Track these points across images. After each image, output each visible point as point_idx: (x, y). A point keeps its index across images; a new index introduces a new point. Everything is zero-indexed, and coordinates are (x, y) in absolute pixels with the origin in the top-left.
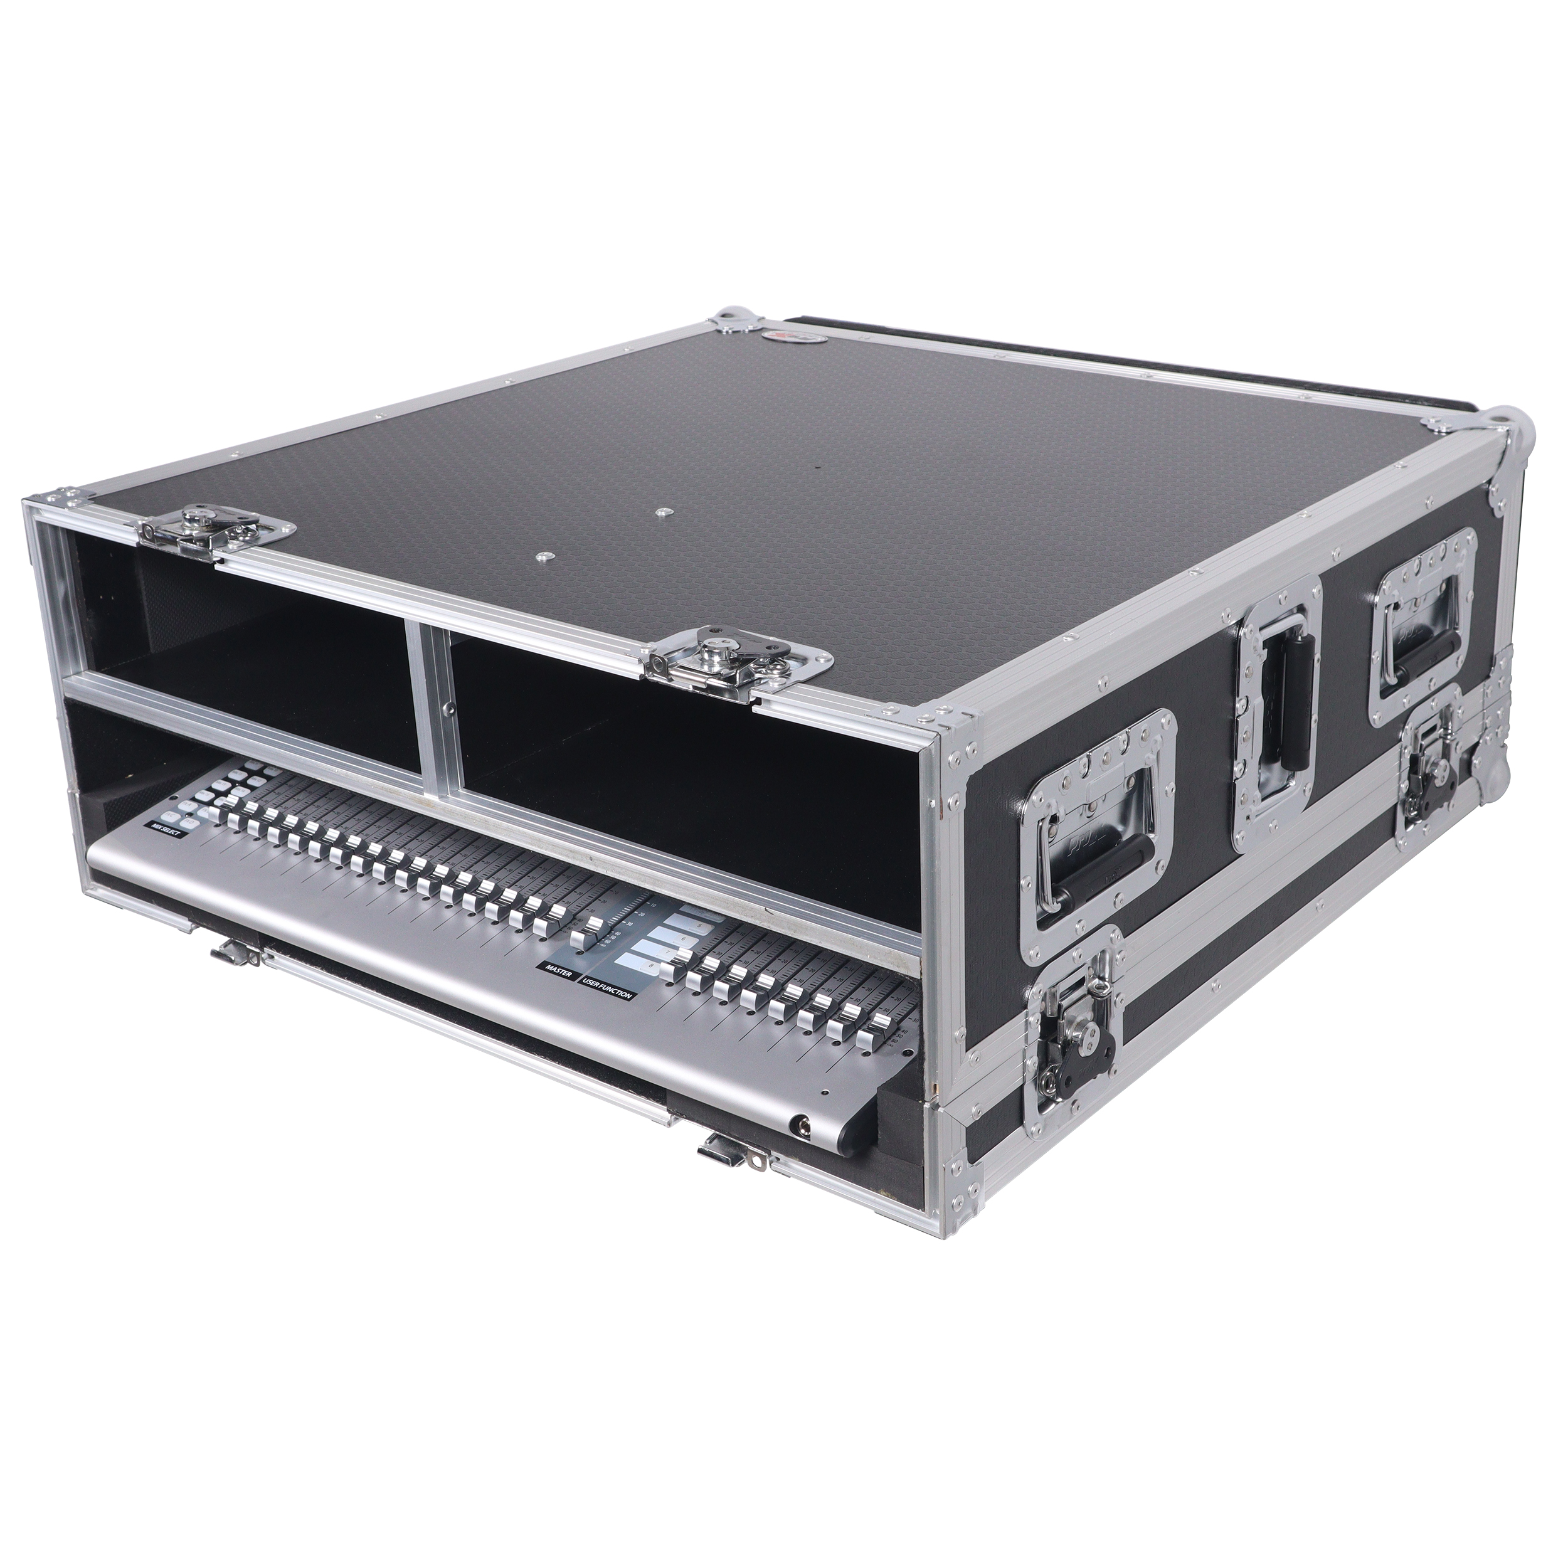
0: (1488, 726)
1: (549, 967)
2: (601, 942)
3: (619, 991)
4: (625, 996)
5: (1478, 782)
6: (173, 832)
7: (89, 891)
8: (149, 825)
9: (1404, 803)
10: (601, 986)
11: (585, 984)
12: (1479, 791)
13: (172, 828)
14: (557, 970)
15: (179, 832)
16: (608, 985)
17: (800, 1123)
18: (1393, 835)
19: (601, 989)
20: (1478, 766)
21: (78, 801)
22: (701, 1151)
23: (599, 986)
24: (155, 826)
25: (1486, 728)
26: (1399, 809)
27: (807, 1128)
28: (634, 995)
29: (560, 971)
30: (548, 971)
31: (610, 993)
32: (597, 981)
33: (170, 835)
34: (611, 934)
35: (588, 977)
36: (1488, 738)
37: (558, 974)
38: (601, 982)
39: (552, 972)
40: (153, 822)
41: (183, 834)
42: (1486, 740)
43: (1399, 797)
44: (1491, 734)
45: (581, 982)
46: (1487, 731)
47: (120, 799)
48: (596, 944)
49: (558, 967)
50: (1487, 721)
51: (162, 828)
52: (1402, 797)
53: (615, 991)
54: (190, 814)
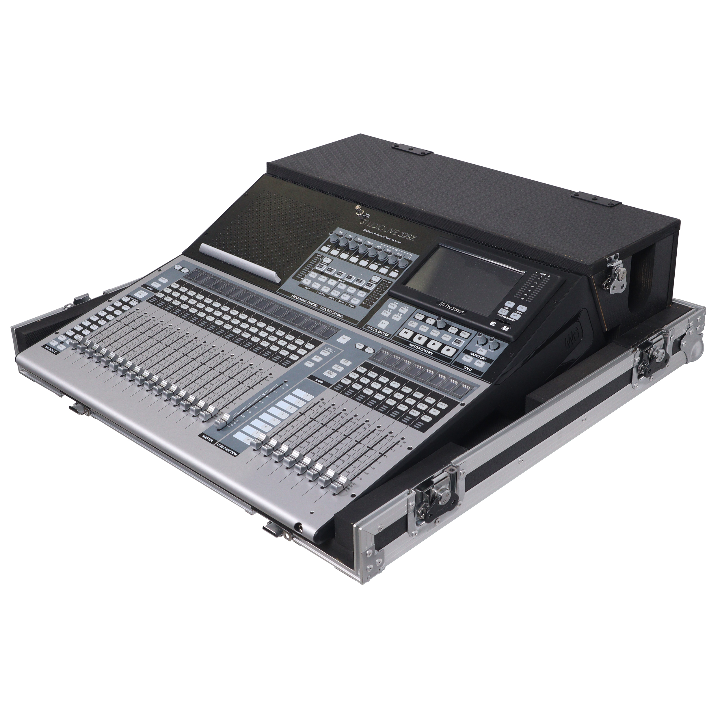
0: (691, 326)
1: (204, 436)
2: (229, 425)
3: (232, 451)
4: (234, 454)
5: (685, 353)
6: (53, 351)
7: (21, 372)
8: (44, 347)
9: (637, 367)
10: (225, 448)
11: (218, 446)
12: (685, 357)
13: (53, 349)
14: (207, 438)
15: (56, 351)
16: (228, 448)
17: (299, 526)
18: (631, 382)
19: (224, 450)
20: (684, 345)
21: (15, 332)
22: (264, 528)
23: (223, 448)
24: (46, 347)
25: (690, 327)
26: (635, 370)
27: (301, 528)
28: (238, 454)
29: (208, 439)
30: (203, 438)
31: (228, 452)
32: (223, 445)
33: (52, 352)
34: (234, 421)
35: (220, 443)
36: (691, 331)
37: (207, 440)
38: (225, 446)
39: (204, 439)
40: (46, 345)
41: (57, 352)
42: (690, 332)
43: (634, 364)
44: (692, 330)
45: (216, 445)
46: (690, 328)
47: (32, 333)
48: (226, 426)
49: (208, 436)
50: (690, 323)
51: (49, 349)
52: (636, 364)
53: (230, 451)
54: (62, 342)
